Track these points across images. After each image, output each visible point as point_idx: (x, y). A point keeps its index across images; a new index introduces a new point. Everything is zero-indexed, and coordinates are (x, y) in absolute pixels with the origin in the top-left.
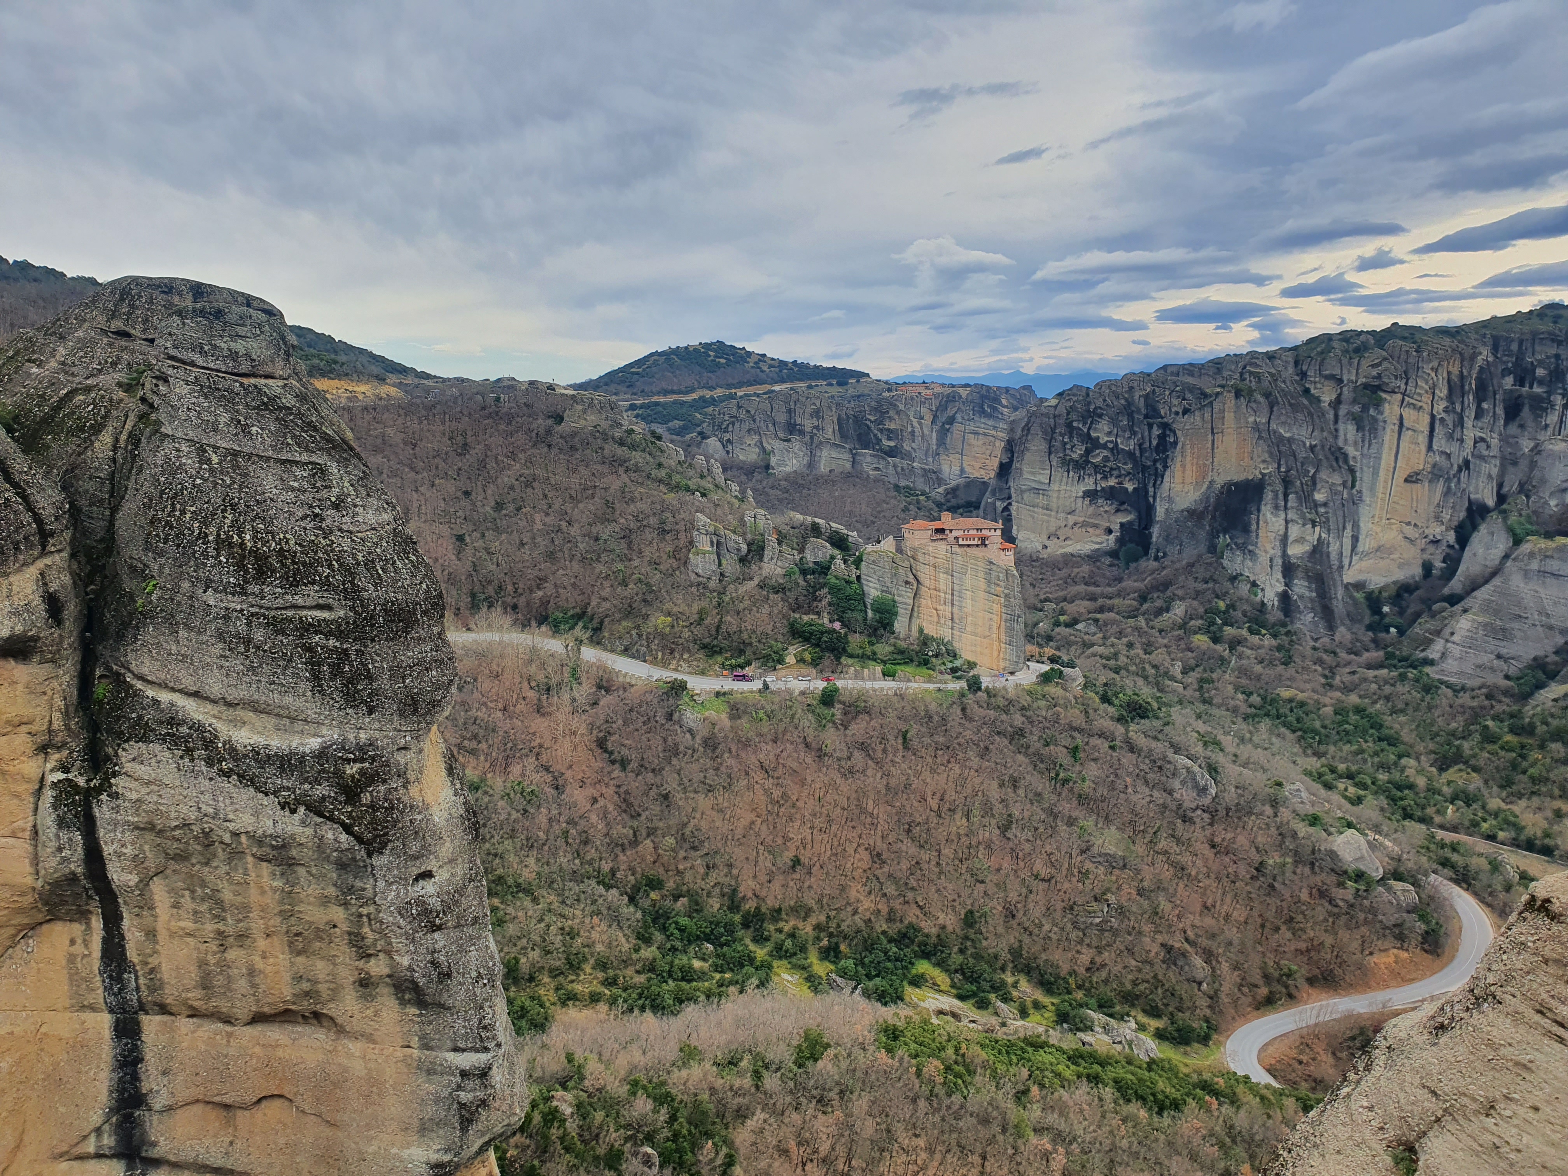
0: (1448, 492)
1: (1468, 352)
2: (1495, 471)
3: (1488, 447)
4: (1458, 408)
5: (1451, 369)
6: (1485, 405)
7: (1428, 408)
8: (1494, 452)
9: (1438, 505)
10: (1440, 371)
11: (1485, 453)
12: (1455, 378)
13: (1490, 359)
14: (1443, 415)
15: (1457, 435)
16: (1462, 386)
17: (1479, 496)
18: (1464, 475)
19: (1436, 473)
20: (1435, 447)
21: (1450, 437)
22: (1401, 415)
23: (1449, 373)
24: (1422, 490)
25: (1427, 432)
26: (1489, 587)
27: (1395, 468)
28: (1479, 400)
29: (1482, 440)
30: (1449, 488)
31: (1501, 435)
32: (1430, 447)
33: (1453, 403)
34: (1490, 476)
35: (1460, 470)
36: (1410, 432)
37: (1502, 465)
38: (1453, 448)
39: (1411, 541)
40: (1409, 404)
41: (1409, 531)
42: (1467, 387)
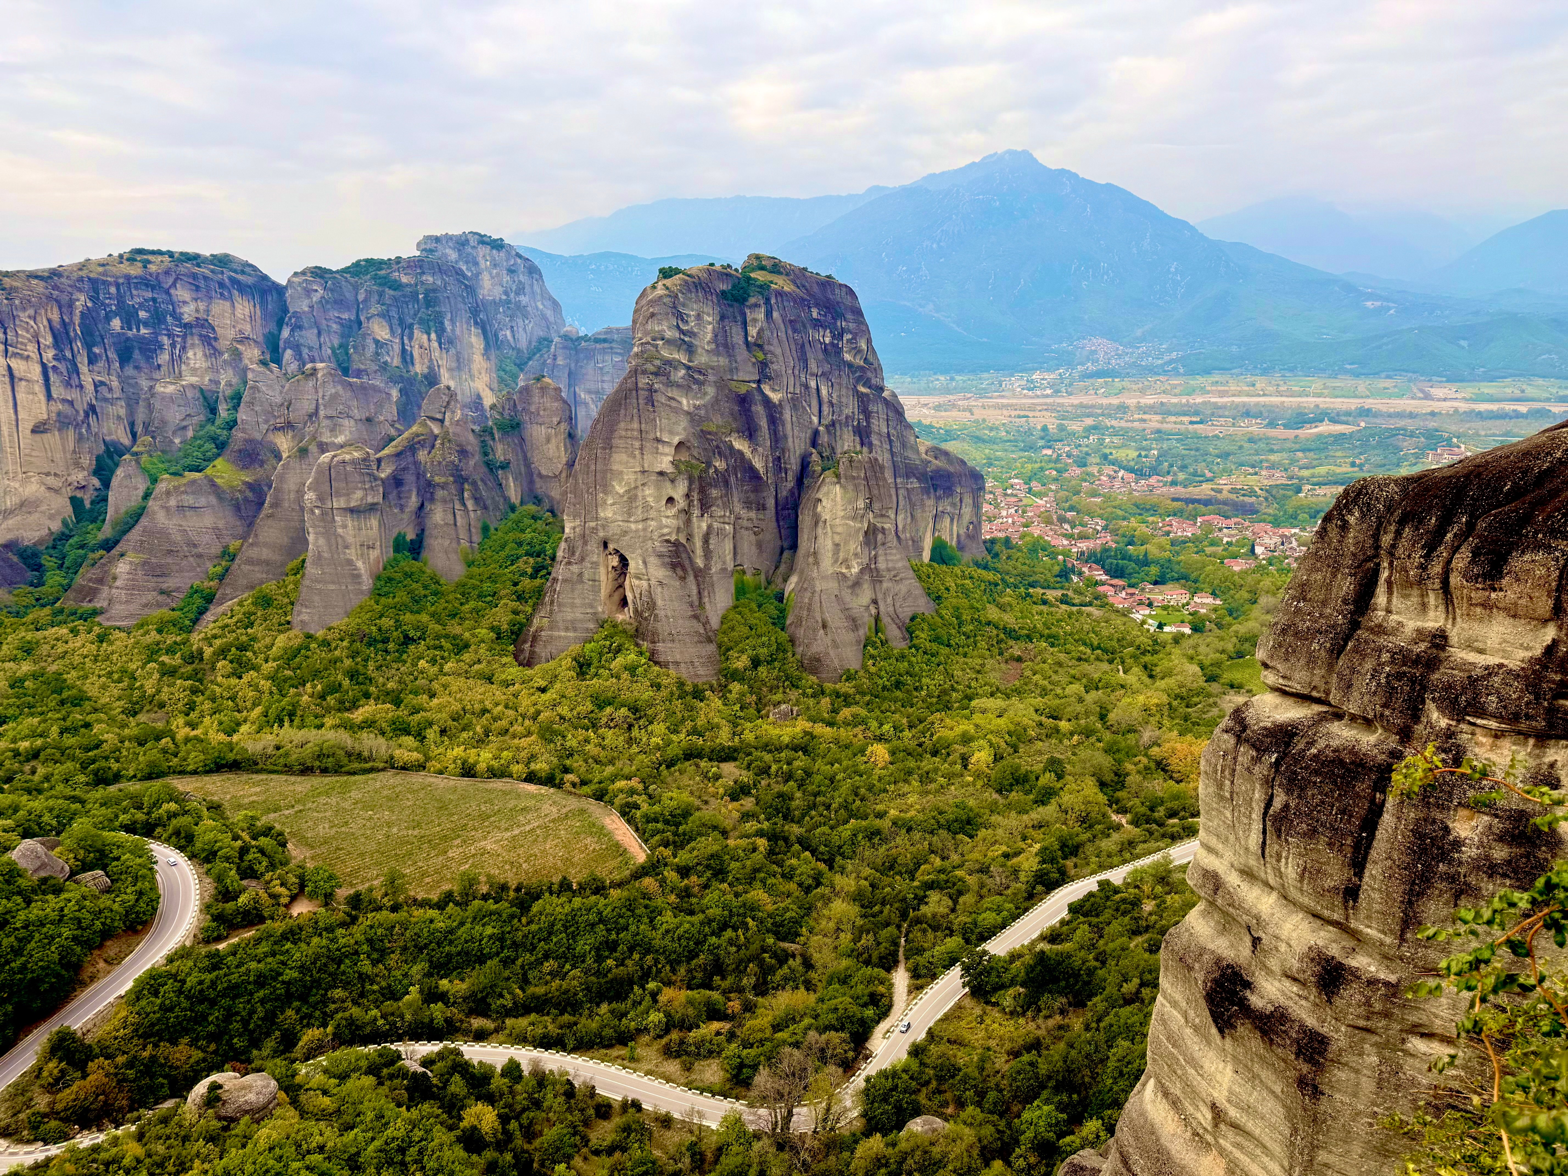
0: (80, 439)
1: (64, 298)
2: (122, 412)
3: (110, 390)
4: (68, 354)
5: (50, 315)
6: (96, 350)
7: (35, 356)
8: (117, 394)
9: (74, 452)
10: (38, 318)
11: (109, 396)
12: (57, 324)
13: (90, 304)
14: (54, 363)
15: (75, 381)
16: (67, 333)
17: (114, 437)
18: (92, 420)
19: (63, 422)
20: (55, 396)
21: (68, 384)
22: (9, 367)
23: (49, 321)
24: (53, 439)
25: (41, 381)
26: (138, 529)
27: (17, 420)
28: (89, 346)
29: (102, 383)
30: (80, 434)
31: (119, 377)
32: (49, 397)
33: (62, 351)
34: (119, 418)
35: (87, 415)
36: (23, 383)
37: (128, 405)
38: (73, 394)
39: (56, 491)
40: (15, 355)
41: (51, 481)
42: (72, 334)
